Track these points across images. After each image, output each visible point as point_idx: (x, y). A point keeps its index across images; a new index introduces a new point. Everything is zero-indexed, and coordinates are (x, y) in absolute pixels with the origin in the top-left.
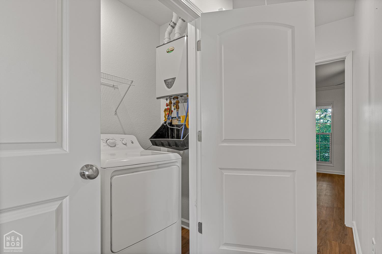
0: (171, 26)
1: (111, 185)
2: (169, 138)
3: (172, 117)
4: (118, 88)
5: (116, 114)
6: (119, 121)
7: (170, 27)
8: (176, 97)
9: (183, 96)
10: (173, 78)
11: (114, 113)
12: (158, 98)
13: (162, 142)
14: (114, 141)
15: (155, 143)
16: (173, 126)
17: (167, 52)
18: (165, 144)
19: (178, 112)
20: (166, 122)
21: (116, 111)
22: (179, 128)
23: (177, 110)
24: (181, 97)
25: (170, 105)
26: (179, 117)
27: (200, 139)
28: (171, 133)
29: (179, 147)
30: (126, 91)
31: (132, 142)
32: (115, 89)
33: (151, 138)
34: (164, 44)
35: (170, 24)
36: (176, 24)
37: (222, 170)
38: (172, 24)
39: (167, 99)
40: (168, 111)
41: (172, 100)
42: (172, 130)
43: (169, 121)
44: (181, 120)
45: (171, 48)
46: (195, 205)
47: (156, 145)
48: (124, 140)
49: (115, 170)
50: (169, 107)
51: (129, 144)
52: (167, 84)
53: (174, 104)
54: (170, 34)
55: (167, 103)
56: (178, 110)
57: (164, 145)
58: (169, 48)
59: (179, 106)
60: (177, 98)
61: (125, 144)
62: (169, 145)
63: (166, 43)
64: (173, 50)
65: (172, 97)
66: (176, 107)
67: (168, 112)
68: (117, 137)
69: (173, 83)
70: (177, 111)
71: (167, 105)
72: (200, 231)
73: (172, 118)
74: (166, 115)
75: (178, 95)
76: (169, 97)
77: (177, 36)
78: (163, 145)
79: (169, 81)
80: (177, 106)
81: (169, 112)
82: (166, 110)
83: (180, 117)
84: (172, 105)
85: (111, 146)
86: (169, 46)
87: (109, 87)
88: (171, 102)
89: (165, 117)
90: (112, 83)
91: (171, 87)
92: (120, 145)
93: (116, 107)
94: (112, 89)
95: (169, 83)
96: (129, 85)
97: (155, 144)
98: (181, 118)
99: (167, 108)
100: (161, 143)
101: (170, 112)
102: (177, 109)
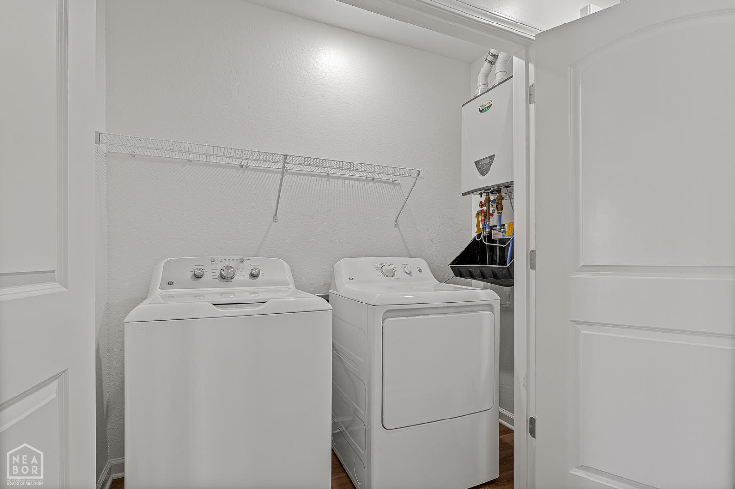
0: (490, 62)
1: (383, 331)
2: (486, 264)
3: (490, 225)
4: (399, 184)
5: (396, 225)
6: (402, 236)
7: (486, 65)
8: (497, 190)
9: (510, 187)
10: (489, 157)
11: (394, 224)
12: (464, 194)
13: (470, 271)
14: (391, 267)
15: (459, 271)
16: (494, 241)
17: (481, 111)
18: (475, 274)
19: (501, 216)
20: (479, 236)
21: (396, 221)
22: (503, 246)
23: (498, 213)
24: (505, 189)
25: (487, 204)
26: (502, 225)
27: (532, 265)
28: (490, 254)
29: (500, 279)
30: (410, 188)
31: (420, 271)
32: (394, 187)
33: (453, 263)
34: (476, 98)
35: (486, 59)
36: (498, 56)
37: (576, 325)
38: (490, 58)
39: (481, 194)
40: (483, 214)
41: (490, 194)
42: (492, 249)
43: (485, 233)
44: (506, 230)
45: (487, 102)
46: (524, 385)
47: (461, 275)
48: (407, 266)
49: (387, 310)
50: (484, 208)
51: (415, 272)
52: (480, 169)
53: (494, 201)
54: (486, 76)
55: (481, 202)
56: (501, 213)
57: (474, 277)
58: (484, 104)
59: (502, 205)
60: (500, 191)
61: (409, 273)
62: (483, 277)
63: (479, 94)
64: (490, 106)
65: (490, 189)
66: (497, 208)
67: (483, 218)
68: (397, 263)
69: (491, 165)
70: (499, 215)
71: (481, 205)
72: (532, 432)
73: (491, 228)
74: (479, 222)
75: (501, 185)
76: (485, 190)
77: (498, 78)
78: (472, 276)
79: (484, 162)
80: (499, 205)
81: (485, 217)
82: (478, 214)
83: (504, 225)
84: (490, 203)
85: (387, 276)
86: (484, 101)
87: (386, 185)
88: (489, 198)
89: (478, 226)
90: (390, 178)
91: (487, 173)
92: (400, 274)
93: (397, 214)
94: (392, 186)
95: (483, 166)
96: (415, 179)
97: (459, 273)
98: (506, 226)
99: (480, 209)
100: (468, 272)
101: (487, 217)
102: (498, 211)
